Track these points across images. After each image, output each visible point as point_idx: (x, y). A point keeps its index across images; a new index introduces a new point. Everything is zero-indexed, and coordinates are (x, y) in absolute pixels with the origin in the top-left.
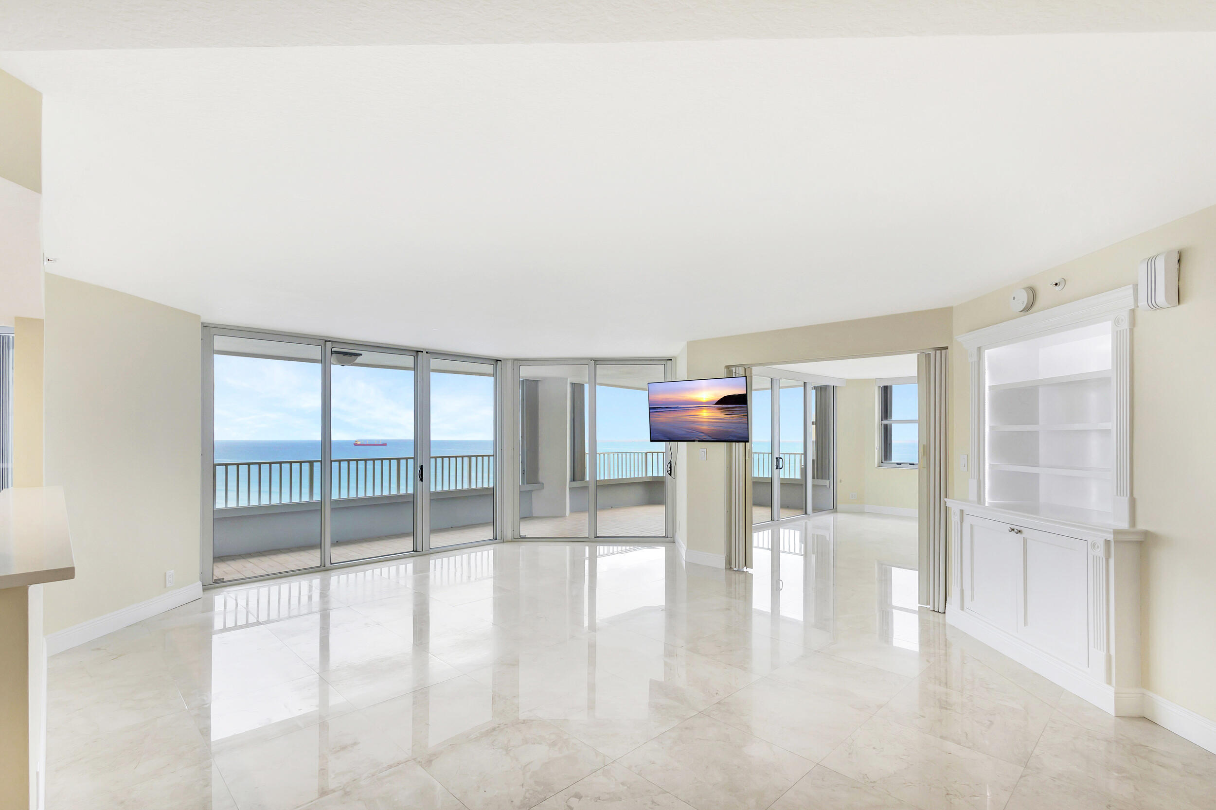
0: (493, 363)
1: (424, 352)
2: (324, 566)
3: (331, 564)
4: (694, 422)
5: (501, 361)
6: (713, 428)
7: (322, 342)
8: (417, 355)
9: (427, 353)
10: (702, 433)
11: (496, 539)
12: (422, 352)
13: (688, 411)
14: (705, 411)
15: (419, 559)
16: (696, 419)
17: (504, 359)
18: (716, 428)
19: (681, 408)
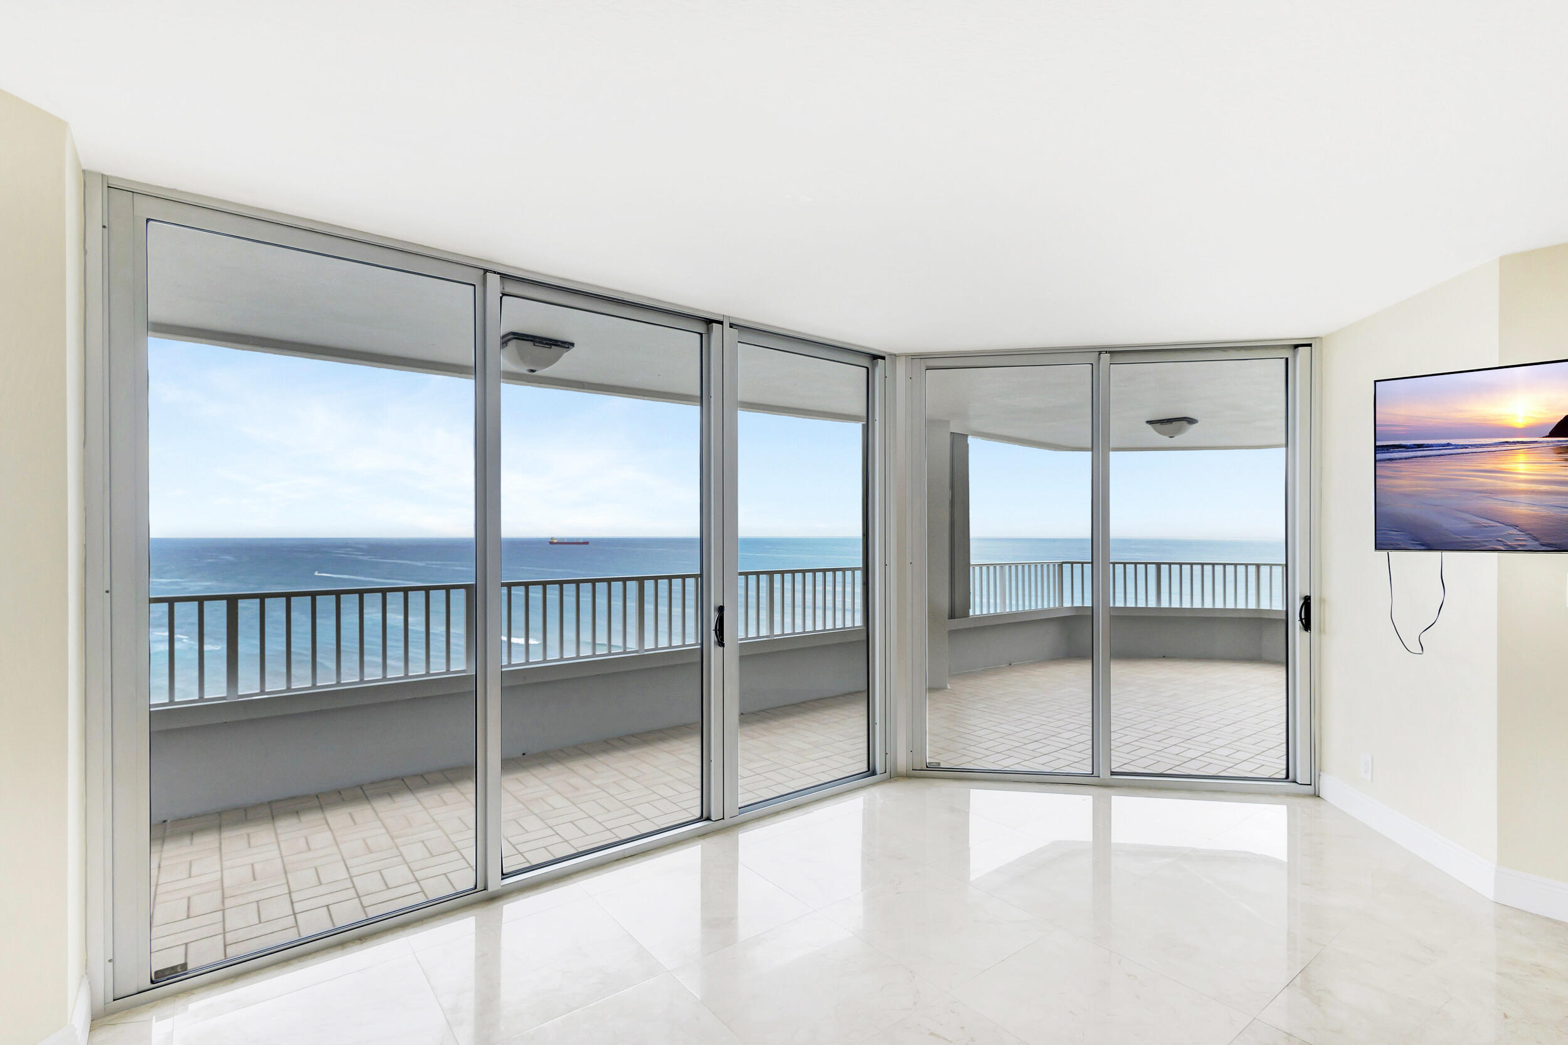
0: (866, 362)
1: (727, 325)
2: (485, 889)
3: (504, 876)
4: (1492, 493)
5: (883, 358)
6: (1543, 512)
7: (475, 276)
8: (709, 331)
9: (731, 325)
10: (1515, 526)
11: (874, 773)
12: (721, 323)
13: (1475, 456)
14: (1522, 457)
15: (713, 844)
16: (1500, 484)
17: (891, 355)
18: (1552, 512)
19: (1457, 447)
